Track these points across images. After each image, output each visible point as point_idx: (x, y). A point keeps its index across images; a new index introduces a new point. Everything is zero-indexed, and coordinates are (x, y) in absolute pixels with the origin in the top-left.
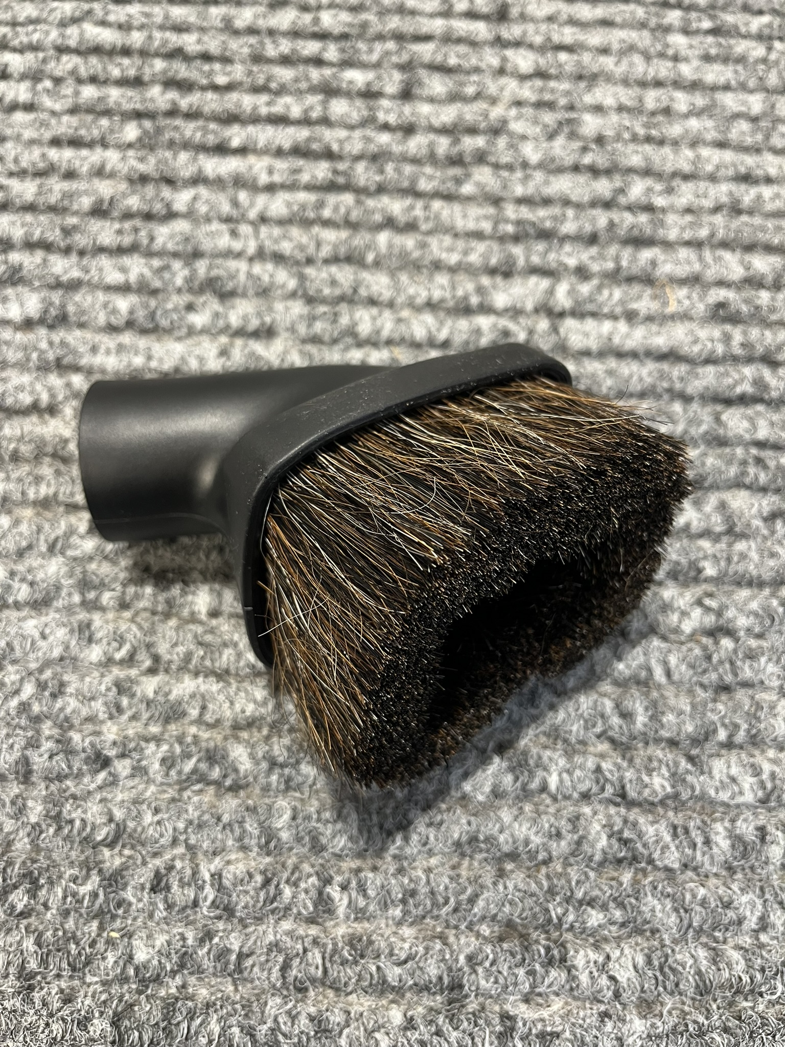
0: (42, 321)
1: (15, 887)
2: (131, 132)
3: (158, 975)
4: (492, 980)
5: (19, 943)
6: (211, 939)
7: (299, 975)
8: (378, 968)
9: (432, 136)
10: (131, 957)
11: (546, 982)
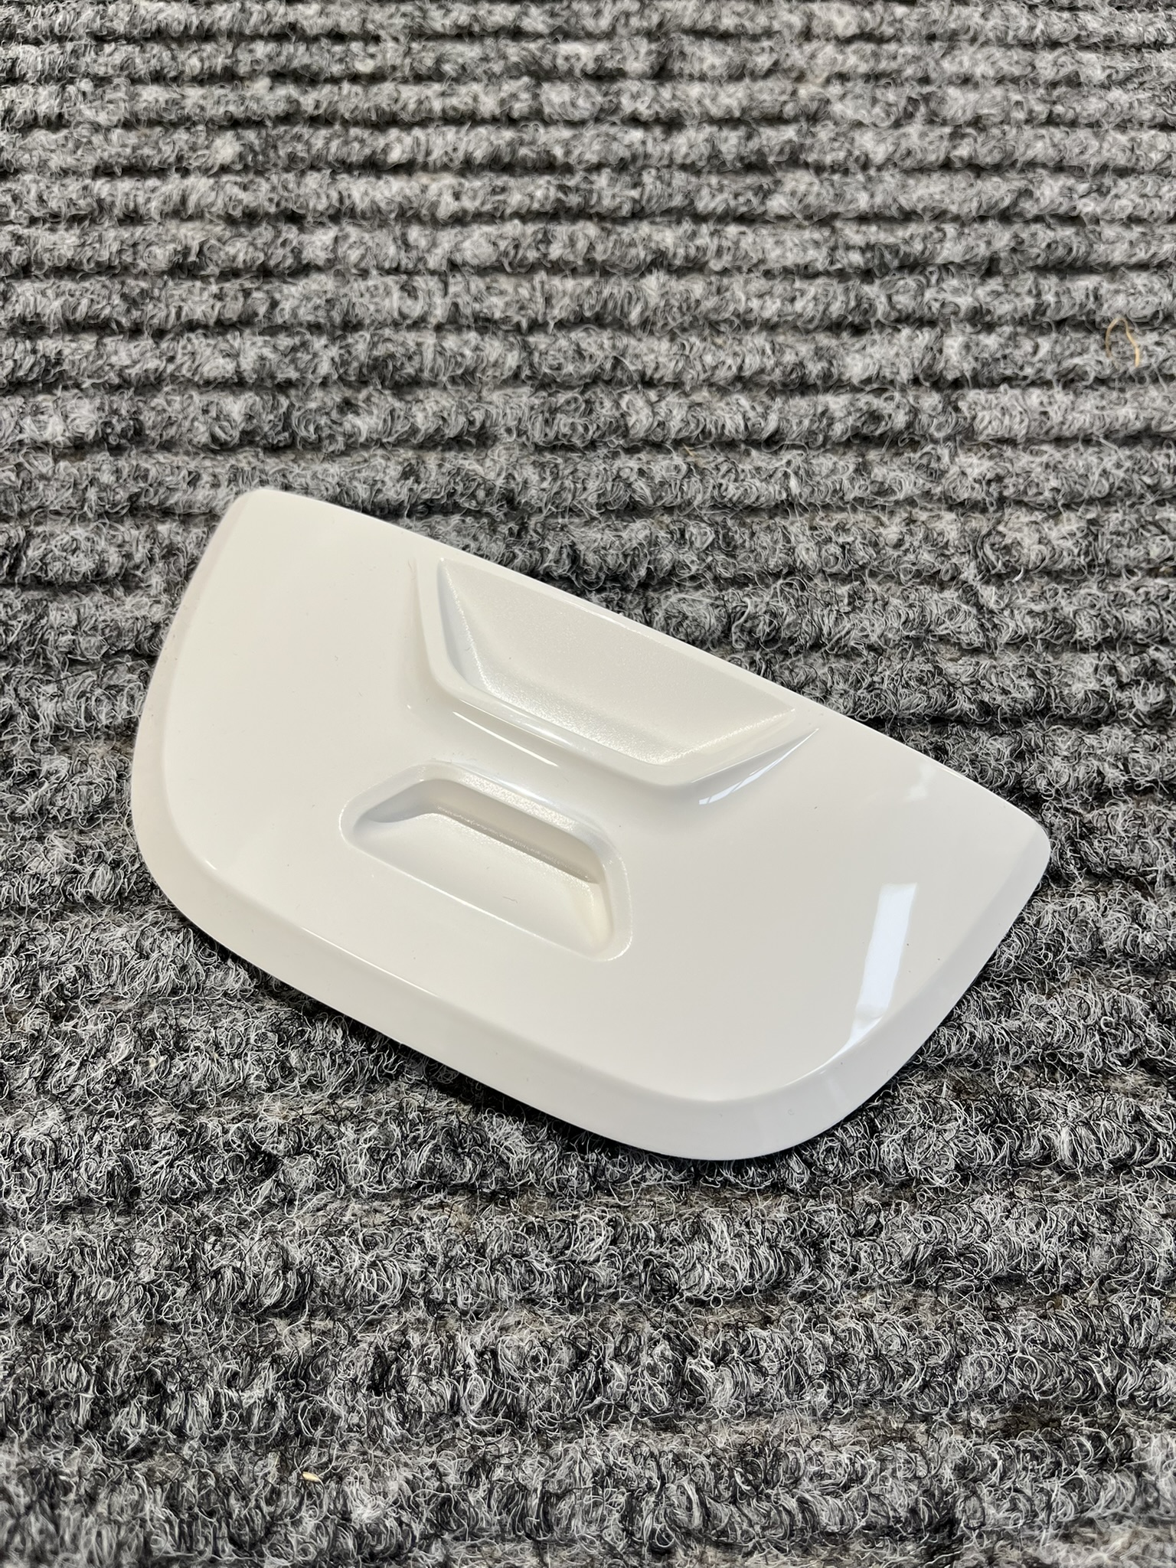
0: (101, 441)
1: (123, 1402)
2: (226, 148)
3: (400, 1546)
4: (1006, 1505)
5: (137, 1507)
6: (489, 1472)
7: (658, 1527)
8: (802, 1502)
9: (708, 130)
10: (346, 1517)
11: (1102, 1502)
